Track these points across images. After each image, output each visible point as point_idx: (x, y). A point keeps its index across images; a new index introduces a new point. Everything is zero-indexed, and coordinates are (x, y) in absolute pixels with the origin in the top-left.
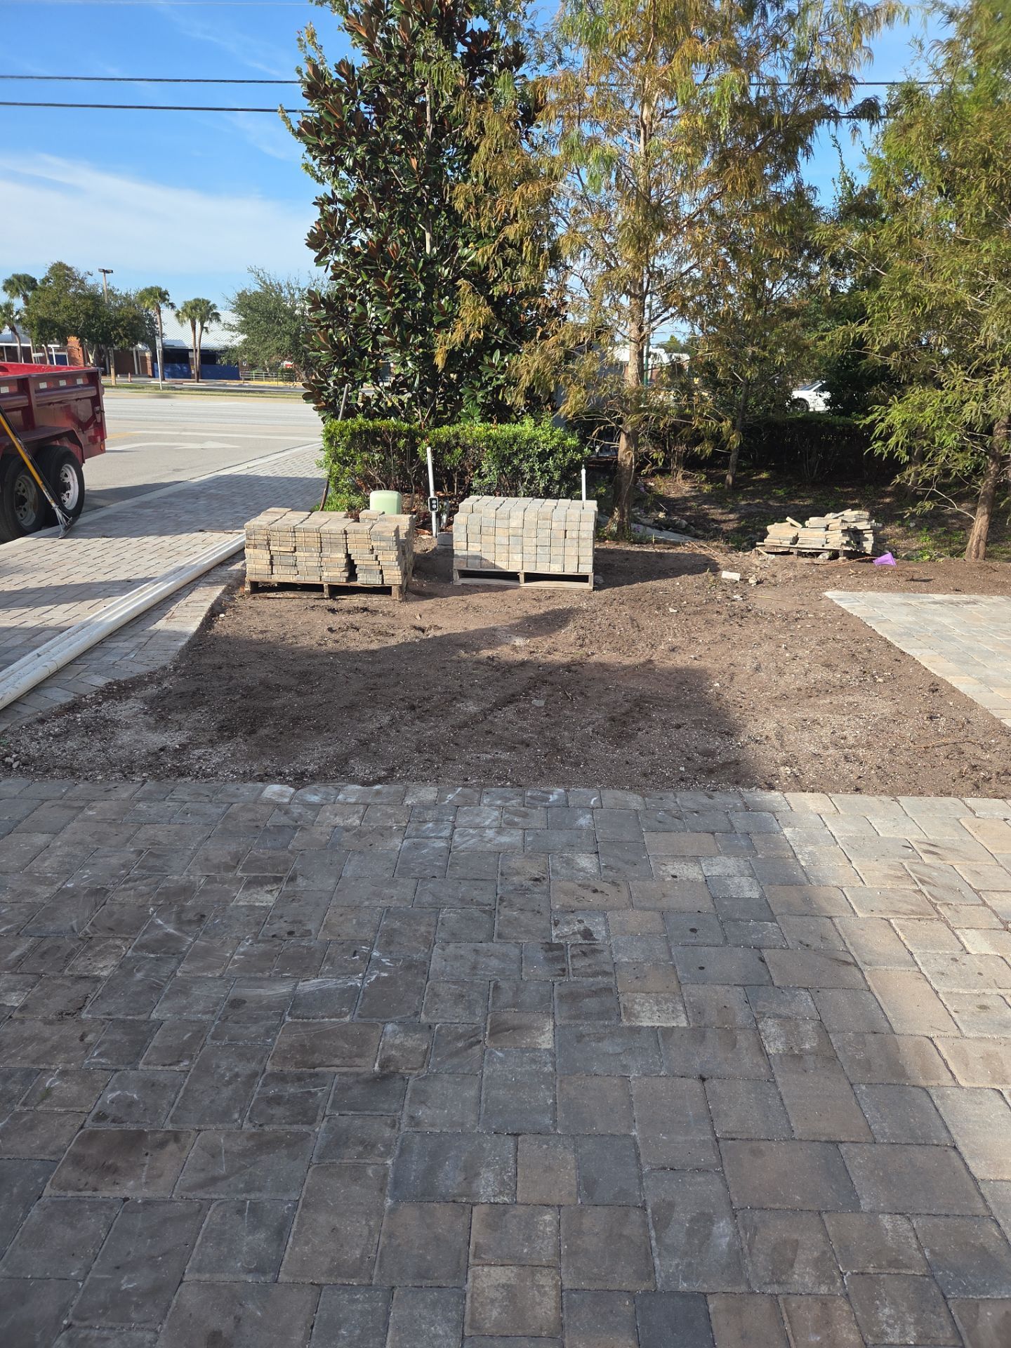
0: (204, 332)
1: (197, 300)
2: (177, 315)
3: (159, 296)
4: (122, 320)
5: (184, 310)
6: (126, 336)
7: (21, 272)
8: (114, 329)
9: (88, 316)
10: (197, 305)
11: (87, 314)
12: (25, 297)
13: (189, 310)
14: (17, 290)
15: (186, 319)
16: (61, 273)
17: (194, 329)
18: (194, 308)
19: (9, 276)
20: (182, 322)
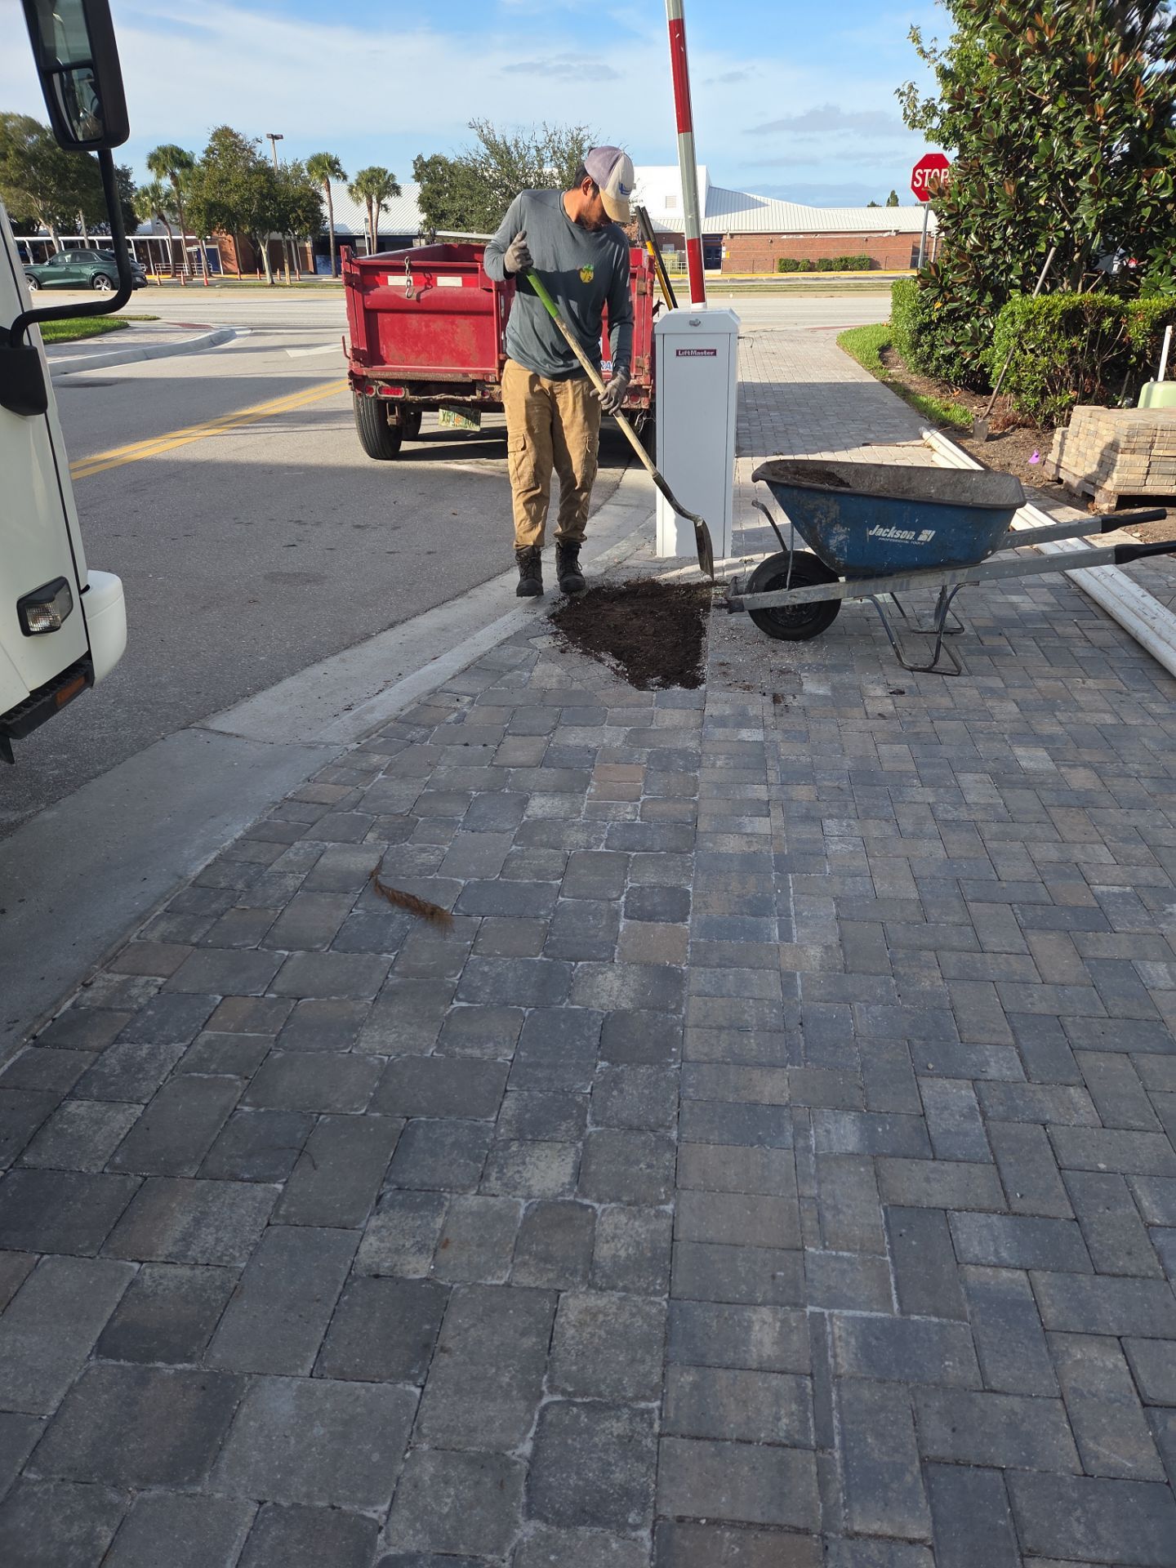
0: (382, 213)
1: (372, 170)
2: (351, 191)
3: (328, 166)
4: (300, 199)
5: (359, 184)
6: (306, 219)
7: (166, 142)
8: (293, 210)
9: (264, 197)
10: (373, 177)
11: (261, 194)
12: (173, 175)
13: (364, 184)
14: (164, 168)
15: (361, 195)
16: (226, 139)
17: (370, 208)
18: (369, 181)
19: (153, 149)
20: (358, 200)
